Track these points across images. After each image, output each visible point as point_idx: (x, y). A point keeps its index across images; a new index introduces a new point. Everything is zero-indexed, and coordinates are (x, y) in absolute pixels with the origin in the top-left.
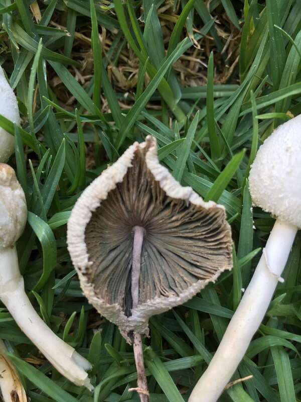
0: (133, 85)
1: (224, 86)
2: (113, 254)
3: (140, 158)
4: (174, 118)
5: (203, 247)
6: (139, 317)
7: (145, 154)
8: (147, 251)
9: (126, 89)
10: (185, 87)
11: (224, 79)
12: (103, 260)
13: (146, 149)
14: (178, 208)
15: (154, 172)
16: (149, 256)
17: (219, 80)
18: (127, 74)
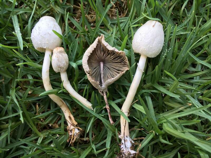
0: (94, 21)
1: (125, 18)
2: (95, 70)
3: (100, 41)
4: (109, 30)
5: (121, 65)
6: (104, 86)
7: (101, 40)
8: (104, 68)
9: (92, 22)
10: (112, 19)
11: (124, 15)
12: (92, 71)
13: (101, 38)
14: (112, 54)
15: (104, 44)
16: (105, 70)
17: (123, 16)
18: (92, 17)
